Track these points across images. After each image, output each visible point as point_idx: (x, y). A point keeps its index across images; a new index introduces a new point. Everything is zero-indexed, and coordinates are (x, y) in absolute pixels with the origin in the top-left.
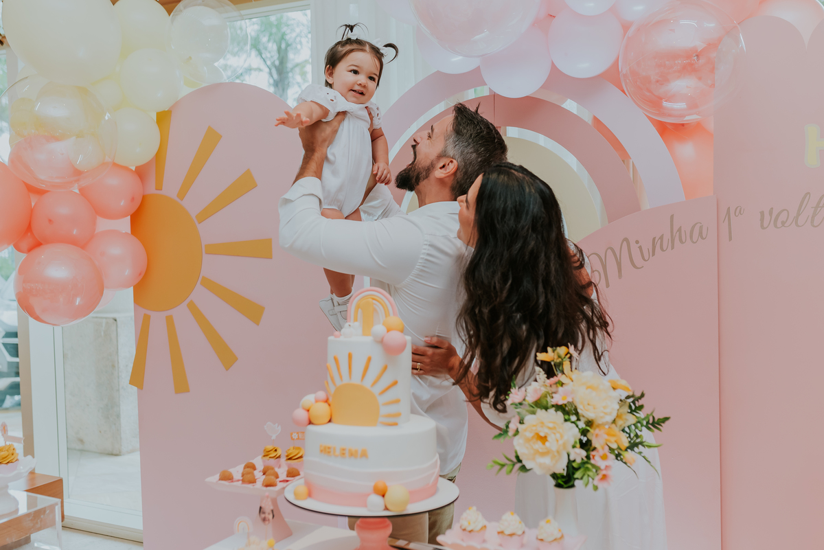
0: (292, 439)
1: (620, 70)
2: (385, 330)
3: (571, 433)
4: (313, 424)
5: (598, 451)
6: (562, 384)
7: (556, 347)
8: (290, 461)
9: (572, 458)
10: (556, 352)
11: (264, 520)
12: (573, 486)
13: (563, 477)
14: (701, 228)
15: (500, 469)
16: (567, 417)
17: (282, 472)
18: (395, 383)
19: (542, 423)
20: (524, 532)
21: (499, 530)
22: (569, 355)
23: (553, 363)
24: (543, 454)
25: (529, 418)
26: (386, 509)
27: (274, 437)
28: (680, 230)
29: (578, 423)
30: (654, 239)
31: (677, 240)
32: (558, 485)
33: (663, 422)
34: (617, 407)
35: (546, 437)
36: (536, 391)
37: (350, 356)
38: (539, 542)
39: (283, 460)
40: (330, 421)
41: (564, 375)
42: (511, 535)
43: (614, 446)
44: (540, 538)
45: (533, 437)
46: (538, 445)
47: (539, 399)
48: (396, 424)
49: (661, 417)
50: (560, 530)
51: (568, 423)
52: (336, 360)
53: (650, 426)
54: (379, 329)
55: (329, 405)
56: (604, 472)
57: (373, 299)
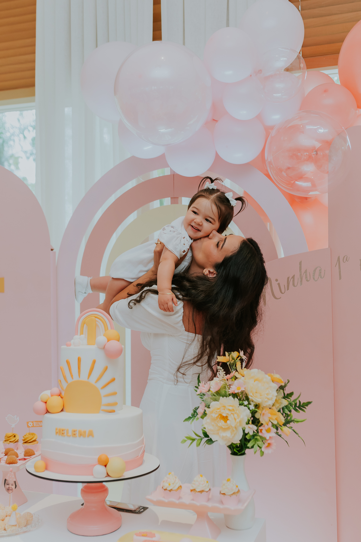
0: (28, 426)
1: (266, 159)
2: (106, 340)
3: (245, 414)
4: (49, 412)
5: (264, 426)
6: (236, 378)
7: (230, 352)
8: (26, 444)
9: (246, 432)
10: (230, 356)
11: (8, 490)
12: (244, 454)
13: (237, 447)
14: (320, 270)
15: (191, 443)
16: (241, 402)
17: (21, 453)
18: (113, 380)
19: (224, 407)
20: (210, 490)
21: (192, 488)
22: (240, 358)
23: (228, 364)
24: (225, 430)
25: (213, 404)
26: (108, 475)
27: (13, 426)
28: (306, 271)
29: (250, 406)
30: (288, 278)
31: (304, 279)
32: (234, 454)
33: (307, 405)
34: (276, 394)
35: (227, 417)
36: (217, 384)
37: (79, 360)
38: (222, 495)
39: (21, 443)
40: (62, 410)
41: (237, 372)
42: (201, 492)
43: (275, 422)
44: (222, 492)
45: (217, 417)
46: (222, 423)
47: (219, 390)
48: (113, 411)
49: (305, 402)
50: (237, 487)
51: (243, 406)
52: (68, 362)
53: (297, 408)
54: (101, 339)
55: (62, 398)
56: (269, 442)
57: (96, 317)
